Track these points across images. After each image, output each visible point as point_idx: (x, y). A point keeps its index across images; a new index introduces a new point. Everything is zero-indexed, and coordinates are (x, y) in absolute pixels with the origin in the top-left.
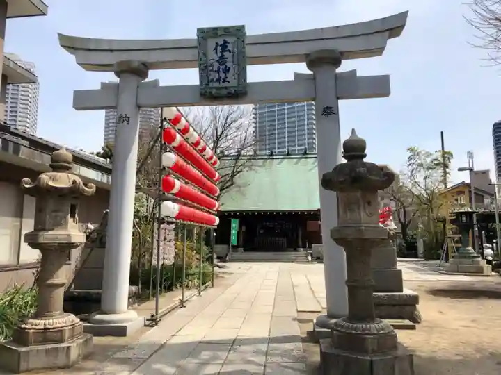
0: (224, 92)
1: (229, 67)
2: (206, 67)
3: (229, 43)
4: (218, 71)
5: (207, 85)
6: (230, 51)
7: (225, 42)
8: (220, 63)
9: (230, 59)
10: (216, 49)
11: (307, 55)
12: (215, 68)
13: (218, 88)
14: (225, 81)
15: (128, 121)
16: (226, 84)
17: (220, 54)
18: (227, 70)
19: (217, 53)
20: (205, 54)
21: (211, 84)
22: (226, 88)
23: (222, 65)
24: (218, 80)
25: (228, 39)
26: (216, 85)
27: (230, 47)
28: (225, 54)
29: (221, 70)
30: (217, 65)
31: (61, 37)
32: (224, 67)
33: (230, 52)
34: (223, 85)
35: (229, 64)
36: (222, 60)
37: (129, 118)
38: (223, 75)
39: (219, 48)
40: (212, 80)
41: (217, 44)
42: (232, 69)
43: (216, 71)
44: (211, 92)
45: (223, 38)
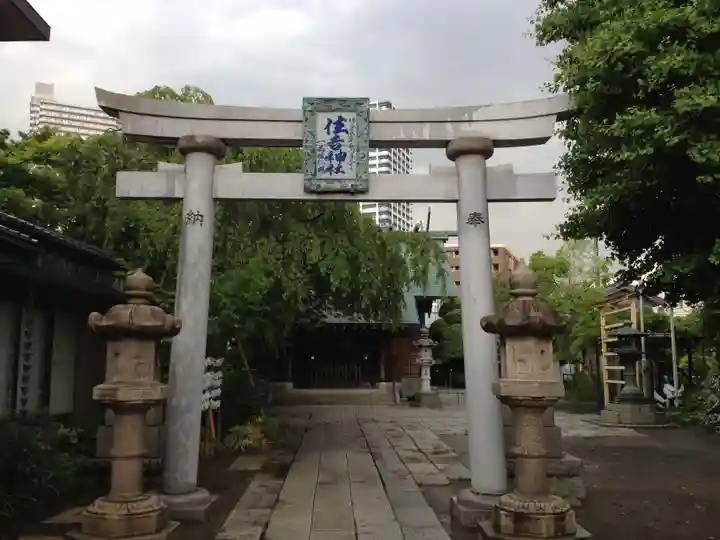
0: (337, 186)
1: (345, 155)
2: (313, 151)
3: (343, 119)
4: (330, 158)
5: (315, 174)
6: (347, 132)
7: (340, 118)
8: (332, 147)
9: (346, 142)
10: (328, 127)
11: (448, 143)
12: (326, 154)
13: (328, 181)
14: (338, 170)
15: (202, 221)
16: (340, 176)
17: (333, 135)
18: (342, 157)
19: (328, 133)
20: (313, 134)
21: (319, 176)
22: (339, 180)
23: (336, 149)
24: (330, 169)
25: (344, 115)
26: (327, 175)
27: (347, 125)
28: (340, 134)
29: (334, 157)
30: (328, 149)
31: (100, 93)
32: (338, 152)
34: (335, 176)
35: (343, 149)
36: (335, 143)
37: (202, 216)
38: (335, 163)
39: (332, 128)
41: (330, 121)
42: (348, 155)
43: (326, 158)
44: (319, 185)
45: (339, 114)
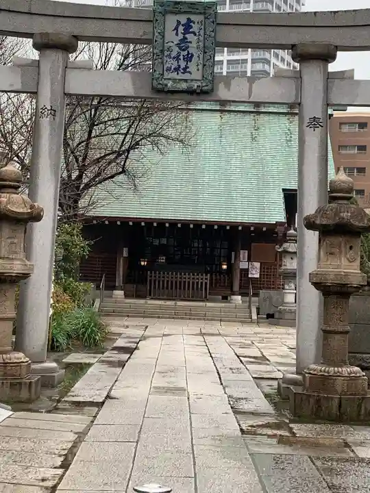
0: (184, 86)
1: (192, 55)
2: (162, 51)
3: (191, 22)
4: (177, 58)
5: (163, 74)
6: (195, 33)
7: (189, 19)
8: (180, 48)
9: (194, 45)
10: (176, 29)
11: (293, 47)
12: (174, 54)
13: (174, 80)
14: (185, 70)
15: (54, 115)
16: (186, 76)
17: (181, 36)
18: (189, 58)
19: (177, 34)
20: (162, 35)
21: (166, 75)
22: (186, 81)
23: (184, 50)
24: (177, 69)
25: (193, 17)
26: (174, 75)
27: (195, 28)
28: (187, 36)
29: (181, 57)
30: (176, 49)
32: (186, 53)
33: (195, 35)
34: (181, 76)
35: (192, 50)
36: (183, 44)
37: (55, 111)
38: (183, 64)
39: (181, 29)
40: (169, 69)
41: (179, 23)
42: (195, 56)
43: (174, 58)
44: (166, 85)
45: (188, 16)
